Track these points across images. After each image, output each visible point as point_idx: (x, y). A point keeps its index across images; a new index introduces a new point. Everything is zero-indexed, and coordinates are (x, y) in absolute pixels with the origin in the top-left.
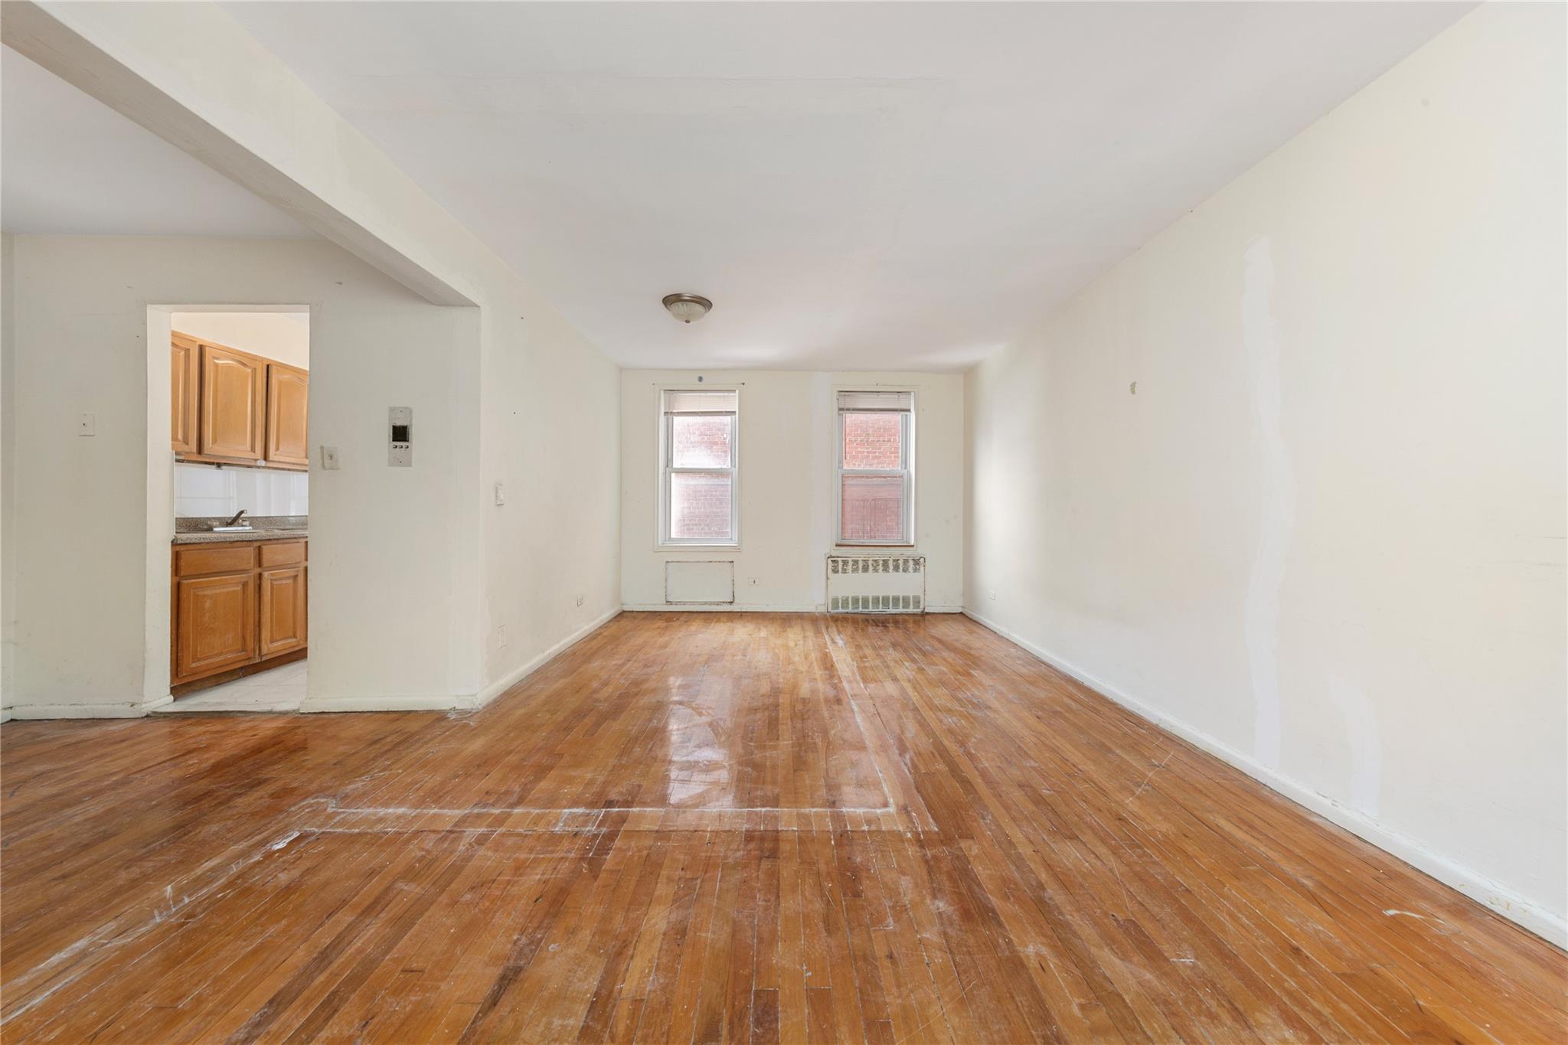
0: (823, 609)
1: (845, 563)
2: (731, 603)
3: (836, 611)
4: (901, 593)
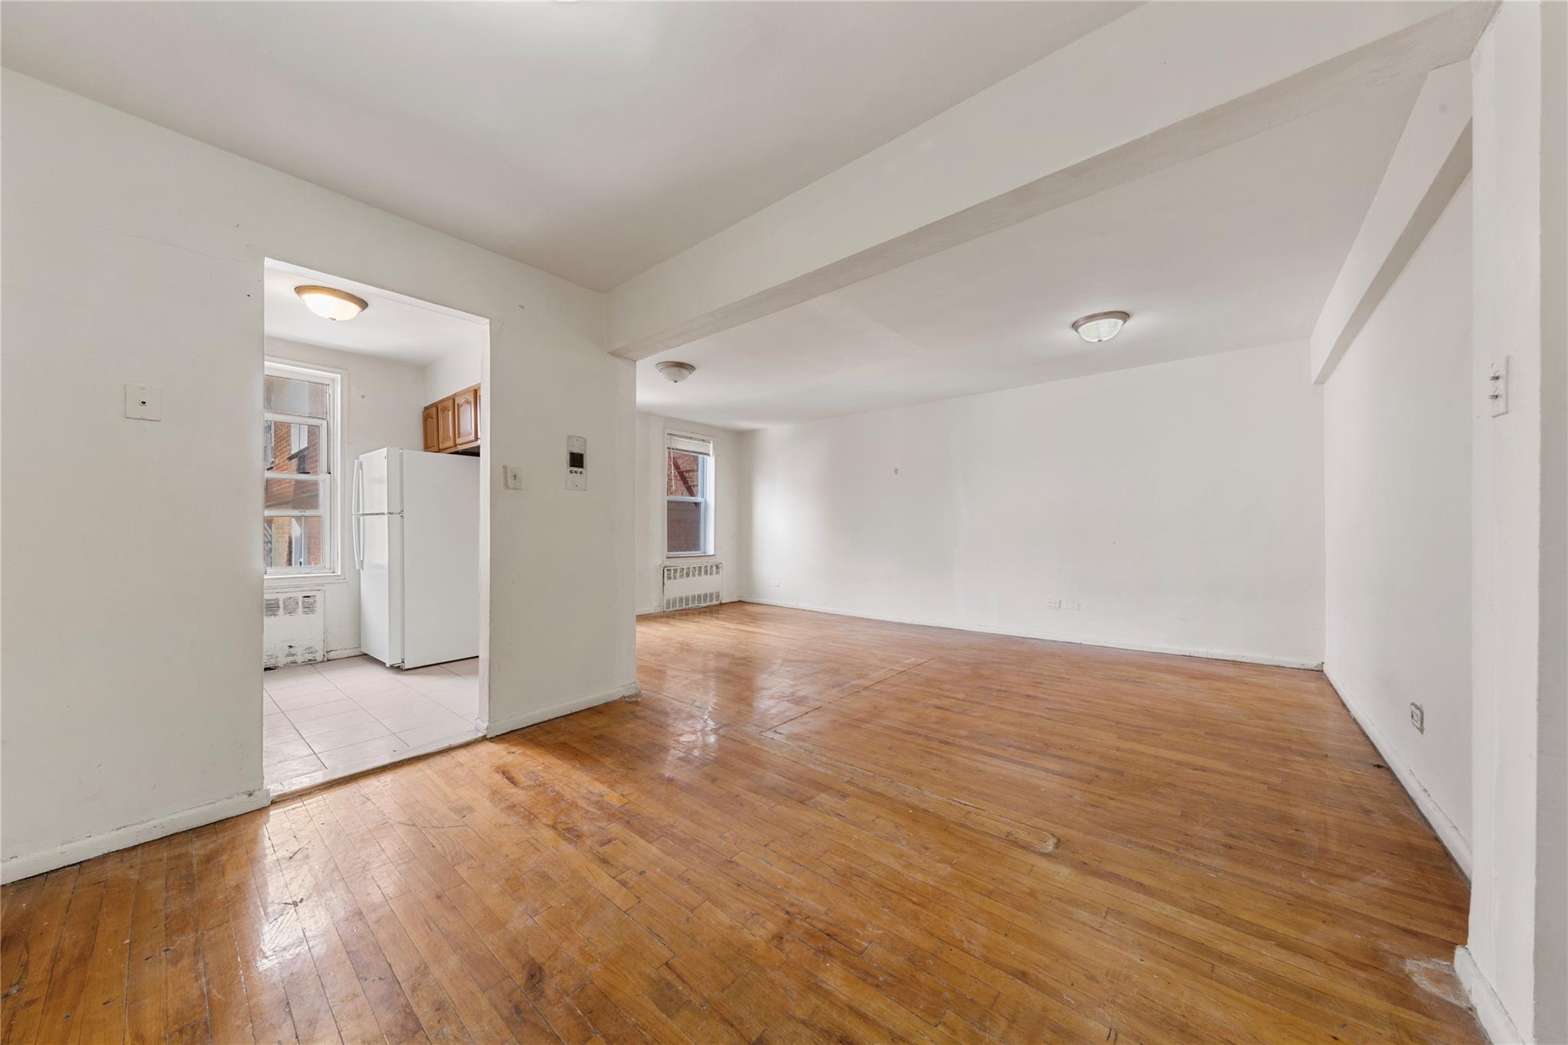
0: (659, 610)
1: (675, 571)
3: (668, 610)
4: (708, 591)
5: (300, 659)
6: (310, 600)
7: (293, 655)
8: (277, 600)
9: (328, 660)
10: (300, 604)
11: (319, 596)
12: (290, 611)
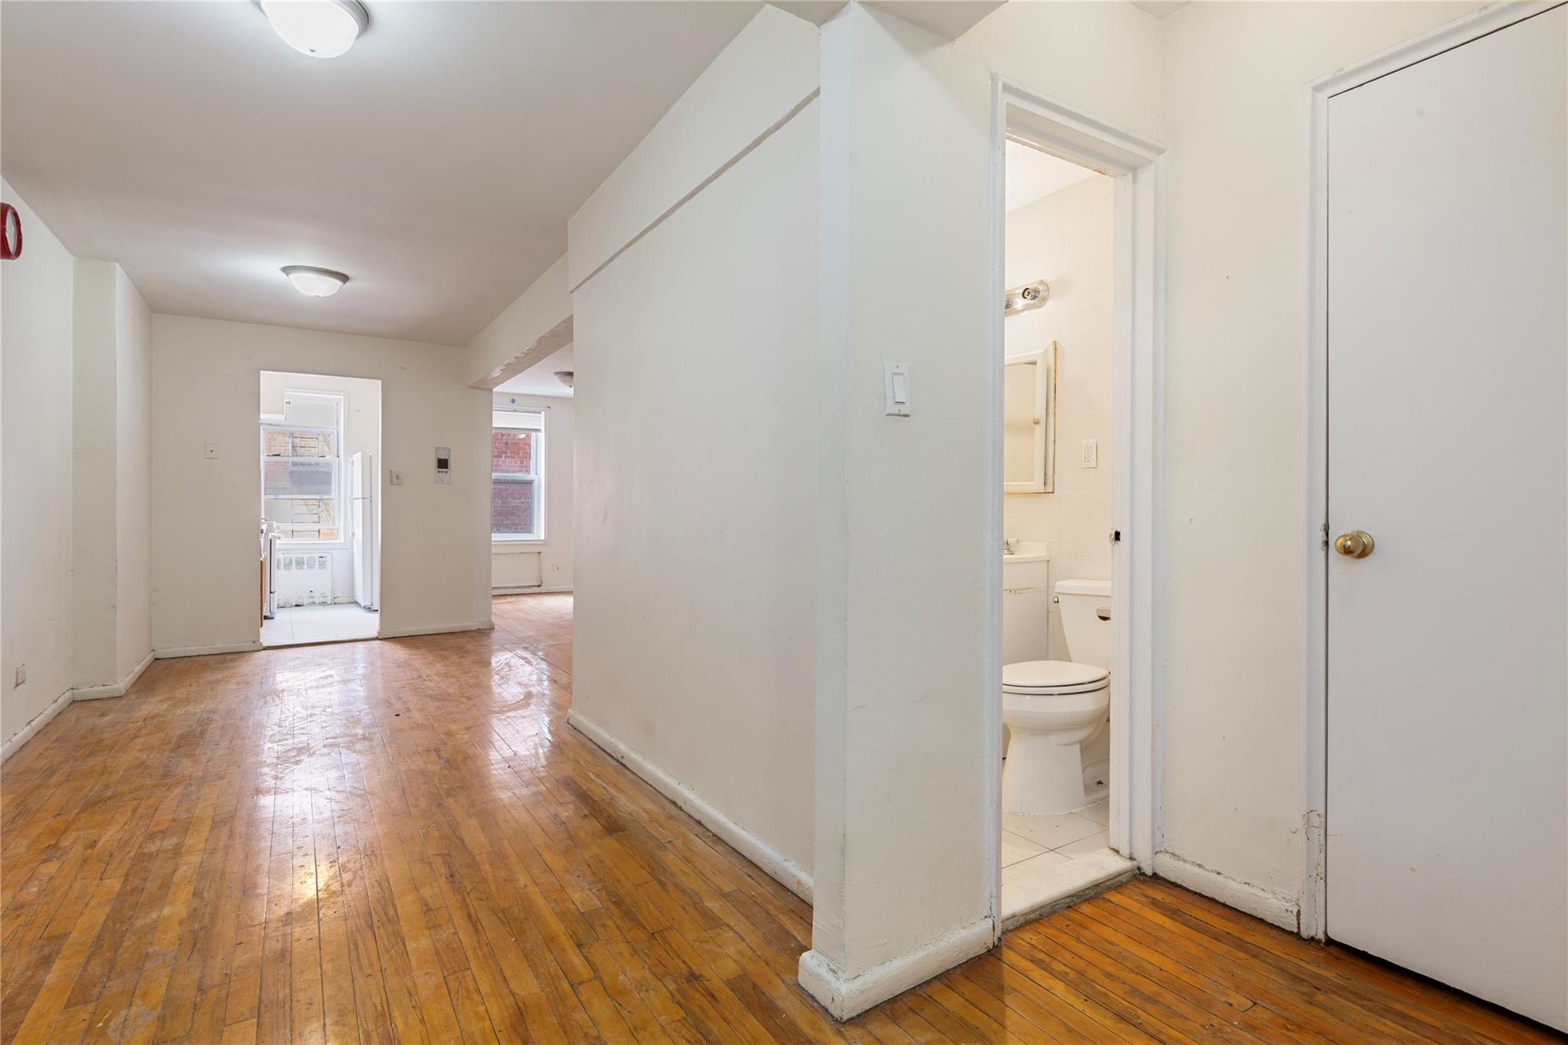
2: (539, 586)
5: (317, 601)
6: (323, 559)
7: (313, 597)
9: (335, 604)
10: (317, 563)
12: (311, 567)
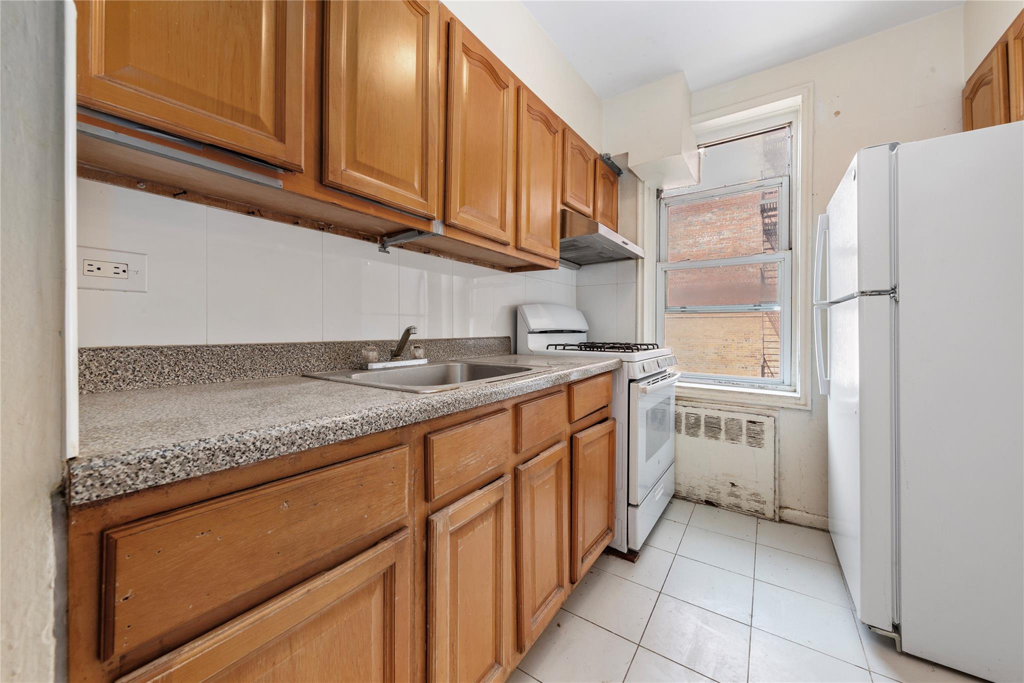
5: (746, 505)
6: (757, 428)
7: (737, 497)
8: (718, 418)
9: (781, 521)
10: (745, 430)
11: (768, 423)
12: (733, 437)
